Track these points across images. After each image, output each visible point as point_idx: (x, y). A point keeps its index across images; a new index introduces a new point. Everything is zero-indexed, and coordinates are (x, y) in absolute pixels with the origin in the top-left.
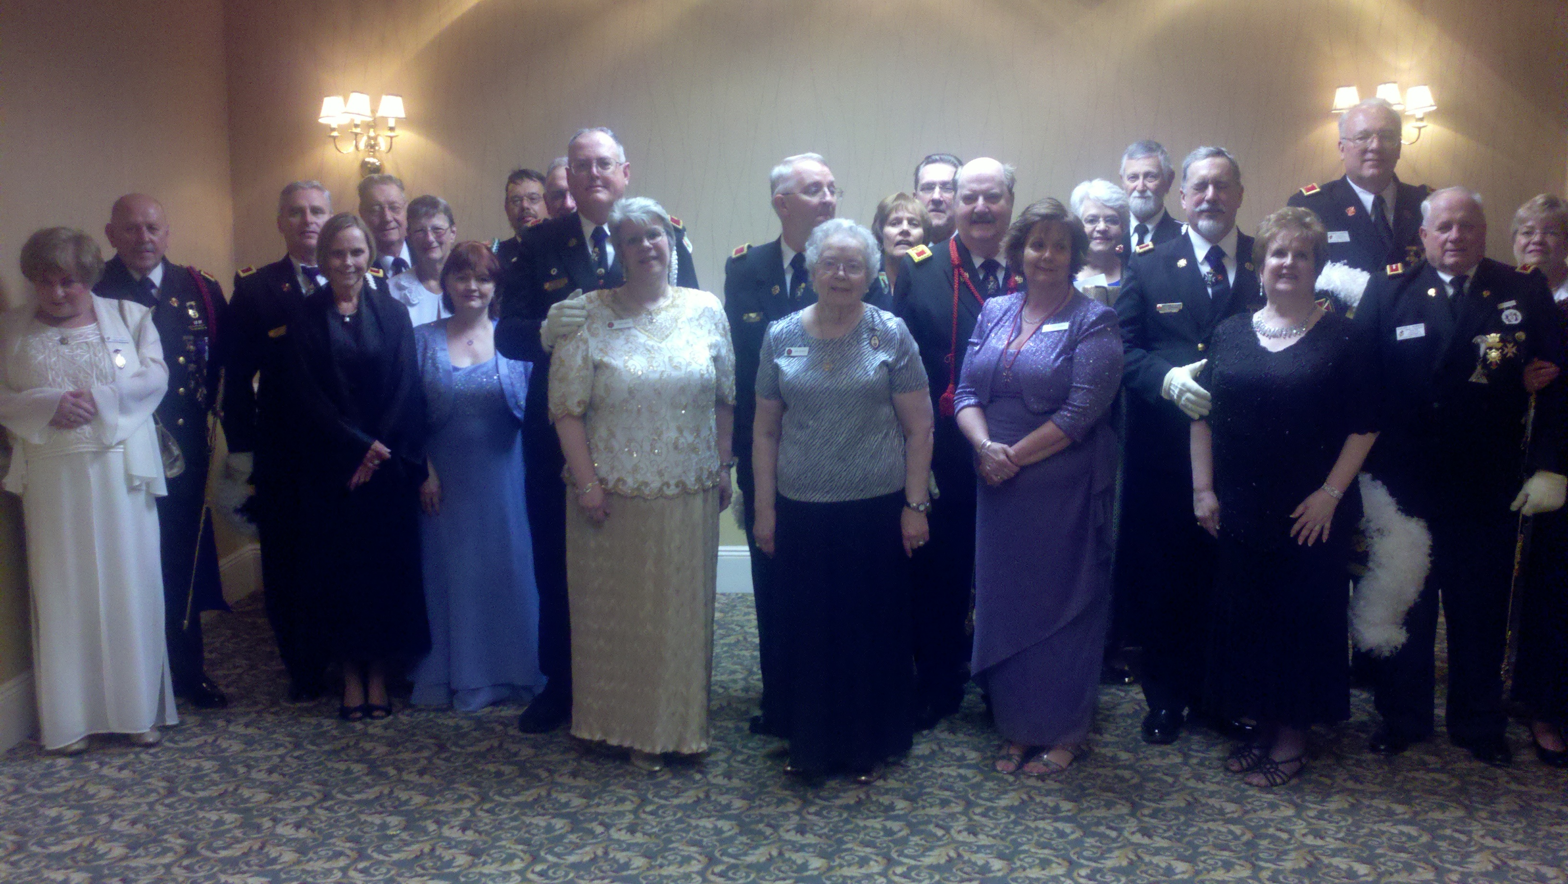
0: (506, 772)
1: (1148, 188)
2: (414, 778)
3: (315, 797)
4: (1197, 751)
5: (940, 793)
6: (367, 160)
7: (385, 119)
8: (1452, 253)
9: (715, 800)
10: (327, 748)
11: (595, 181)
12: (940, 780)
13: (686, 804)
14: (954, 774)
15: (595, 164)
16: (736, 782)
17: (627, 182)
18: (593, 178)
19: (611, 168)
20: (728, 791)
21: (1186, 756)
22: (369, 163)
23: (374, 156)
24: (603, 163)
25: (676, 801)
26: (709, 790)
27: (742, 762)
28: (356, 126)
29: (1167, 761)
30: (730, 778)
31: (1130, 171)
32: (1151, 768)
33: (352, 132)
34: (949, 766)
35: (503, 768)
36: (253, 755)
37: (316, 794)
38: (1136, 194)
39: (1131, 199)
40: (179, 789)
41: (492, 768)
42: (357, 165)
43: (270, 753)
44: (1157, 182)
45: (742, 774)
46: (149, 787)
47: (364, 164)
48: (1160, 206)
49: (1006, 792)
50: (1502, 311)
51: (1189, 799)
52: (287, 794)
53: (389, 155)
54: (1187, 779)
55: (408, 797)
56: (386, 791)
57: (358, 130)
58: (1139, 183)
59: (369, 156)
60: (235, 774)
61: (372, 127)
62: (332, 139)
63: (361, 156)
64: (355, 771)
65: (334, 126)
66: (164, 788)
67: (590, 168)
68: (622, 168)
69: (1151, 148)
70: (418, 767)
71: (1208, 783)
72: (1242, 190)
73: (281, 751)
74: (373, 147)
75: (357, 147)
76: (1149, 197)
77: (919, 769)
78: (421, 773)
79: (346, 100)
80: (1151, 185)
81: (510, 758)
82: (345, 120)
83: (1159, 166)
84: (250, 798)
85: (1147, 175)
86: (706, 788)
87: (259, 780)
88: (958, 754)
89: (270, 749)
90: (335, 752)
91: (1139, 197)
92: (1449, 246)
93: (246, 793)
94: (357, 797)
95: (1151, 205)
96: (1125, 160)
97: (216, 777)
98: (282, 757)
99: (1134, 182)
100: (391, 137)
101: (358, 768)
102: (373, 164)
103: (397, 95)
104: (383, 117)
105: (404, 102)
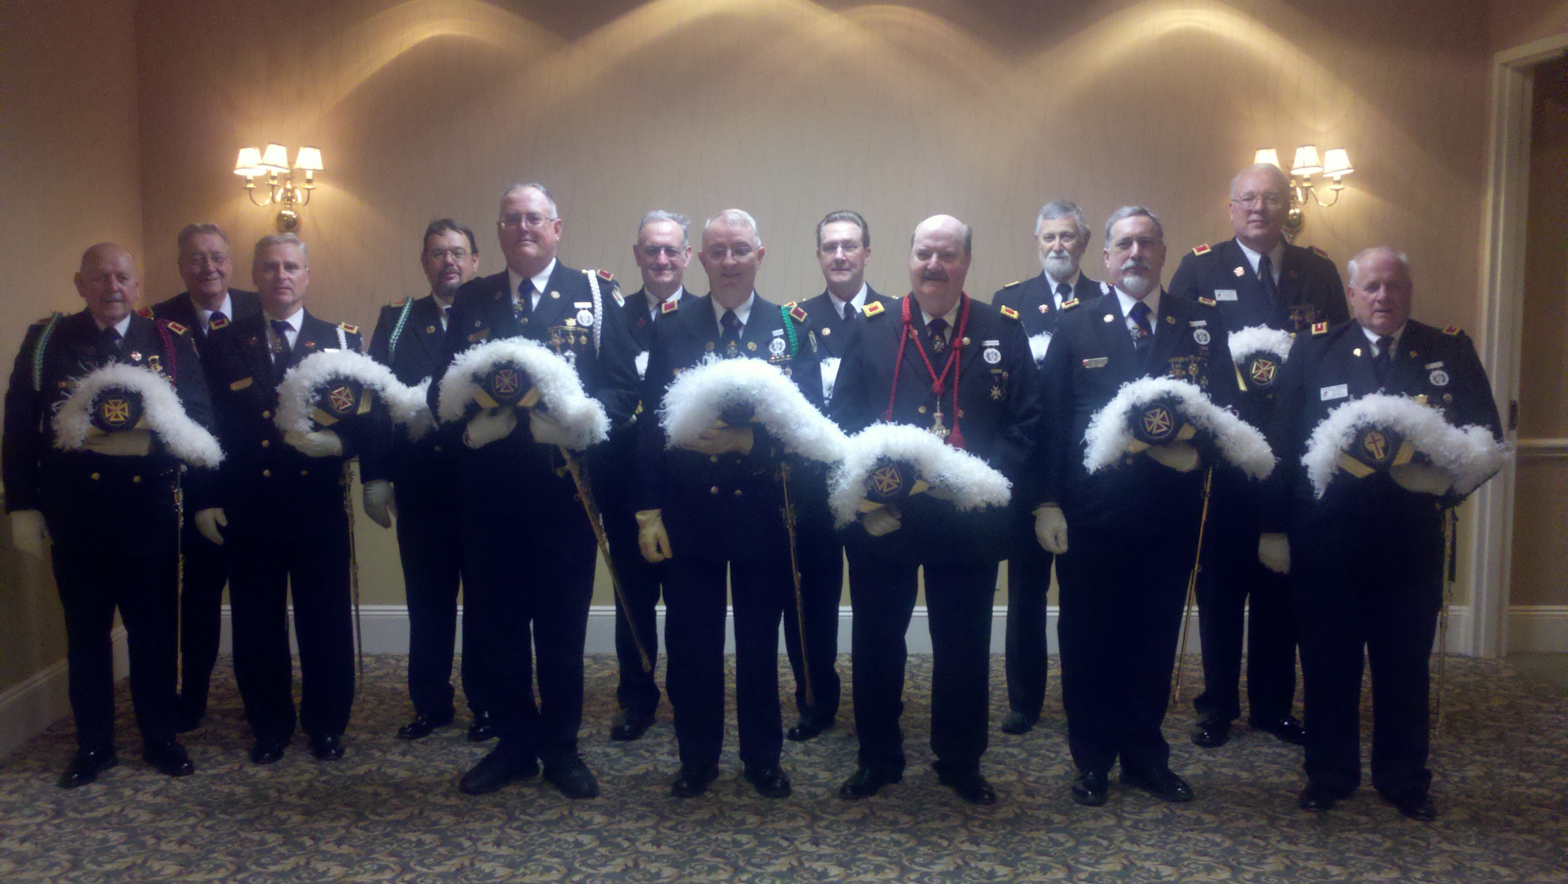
0: (427, 842)
1: (1065, 248)
2: (332, 848)
3: (228, 869)
4: (1131, 813)
5: (873, 858)
6: (284, 212)
7: (302, 171)
8: (1382, 314)
9: (645, 868)
10: (240, 817)
11: (524, 235)
12: (873, 845)
13: (614, 873)
14: (887, 839)
15: (524, 219)
16: (665, 849)
17: (558, 239)
18: (522, 233)
19: (540, 224)
20: (658, 858)
21: (1120, 818)
22: (285, 215)
23: (291, 209)
24: (533, 218)
25: (604, 870)
26: (638, 857)
27: (671, 828)
28: (273, 178)
29: (1100, 824)
30: (658, 846)
31: (1047, 230)
32: (1085, 831)
33: (269, 184)
34: (881, 831)
35: (423, 837)
36: (161, 825)
37: (230, 866)
38: (1052, 254)
39: (1048, 260)
40: (85, 862)
41: (412, 837)
42: (272, 219)
43: (180, 823)
44: (1073, 241)
45: (670, 841)
46: (52, 860)
47: (280, 217)
48: (1076, 267)
49: (940, 857)
50: (1430, 371)
51: (1125, 862)
52: (197, 866)
53: (307, 207)
54: (1122, 842)
55: (326, 868)
56: (302, 862)
57: (275, 182)
58: (1056, 243)
59: (286, 209)
60: (143, 845)
61: (289, 179)
62: (248, 191)
63: (277, 208)
64: (270, 841)
65: (250, 177)
66: (69, 861)
67: (520, 221)
68: (553, 223)
69: (1065, 208)
70: (336, 836)
71: (1143, 846)
72: (1165, 249)
73: (192, 820)
74: (290, 199)
75: (273, 198)
76: (1066, 257)
77: (851, 834)
78: (339, 842)
79: (262, 153)
80: (1068, 244)
81: (431, 827)
82: (261, 172)
83: (1075, 226)
84: (159, 871)
85: (1063, 235)
86: (634, 856)
87: (168, 852)
88: (891, 818)
89: (181, 819)
90: (250, 822)
91: (1056, 258)
92: (1377, 306)
93: (156, 866)
94: (272, 869)
95: (1068, 265)
96: (1040, 221)
97: (123, 849)
98: (193, 827)
99: (1050, 242)
100: (309, 190)
101: (272, 839)
102: (290, 216)
103: (315, 147)
104: (301, 169)
105: (323, 155)
